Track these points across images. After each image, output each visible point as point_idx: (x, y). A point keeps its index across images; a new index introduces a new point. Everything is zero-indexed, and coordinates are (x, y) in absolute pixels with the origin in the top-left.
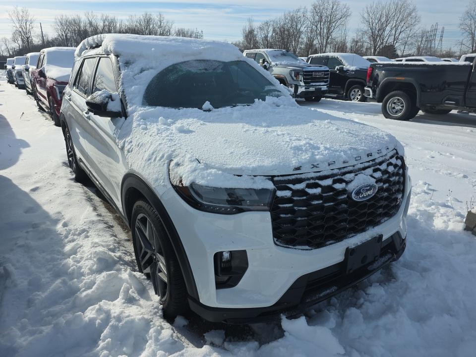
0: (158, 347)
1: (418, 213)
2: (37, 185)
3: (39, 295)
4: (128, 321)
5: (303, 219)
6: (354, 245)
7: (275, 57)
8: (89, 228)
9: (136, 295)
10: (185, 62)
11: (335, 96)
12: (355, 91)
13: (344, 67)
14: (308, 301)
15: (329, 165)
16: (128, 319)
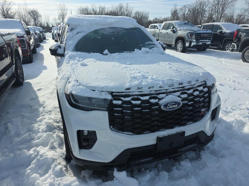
0: (53, 173)
1: (235, 121)
2: (41, 88)
3: (16, 139)
4: (45, 158)
5: (129, 117)
6: (162, 135)
7: (180, 25)
8: (53, 110)
9: (56, 146)
10: (102, 29)
11: (216, 48)
12: (228, 45)
13: (223, 31)
14: (132, 163)
15: (149, 88)
16: (46, 157)
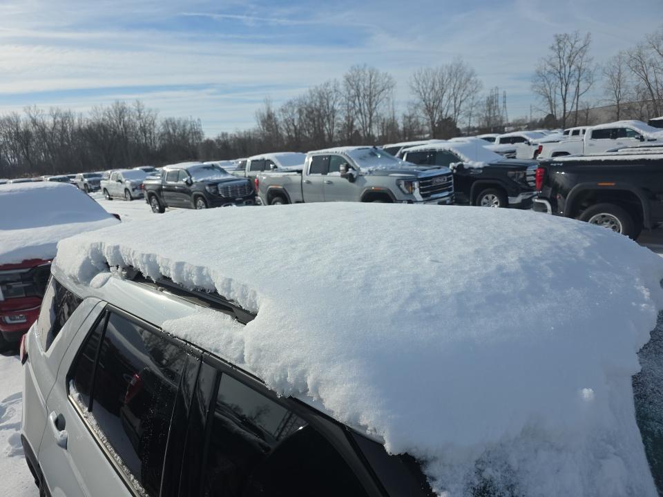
7: (362, 159)
12: (487, 198)
13: (464, 163)
